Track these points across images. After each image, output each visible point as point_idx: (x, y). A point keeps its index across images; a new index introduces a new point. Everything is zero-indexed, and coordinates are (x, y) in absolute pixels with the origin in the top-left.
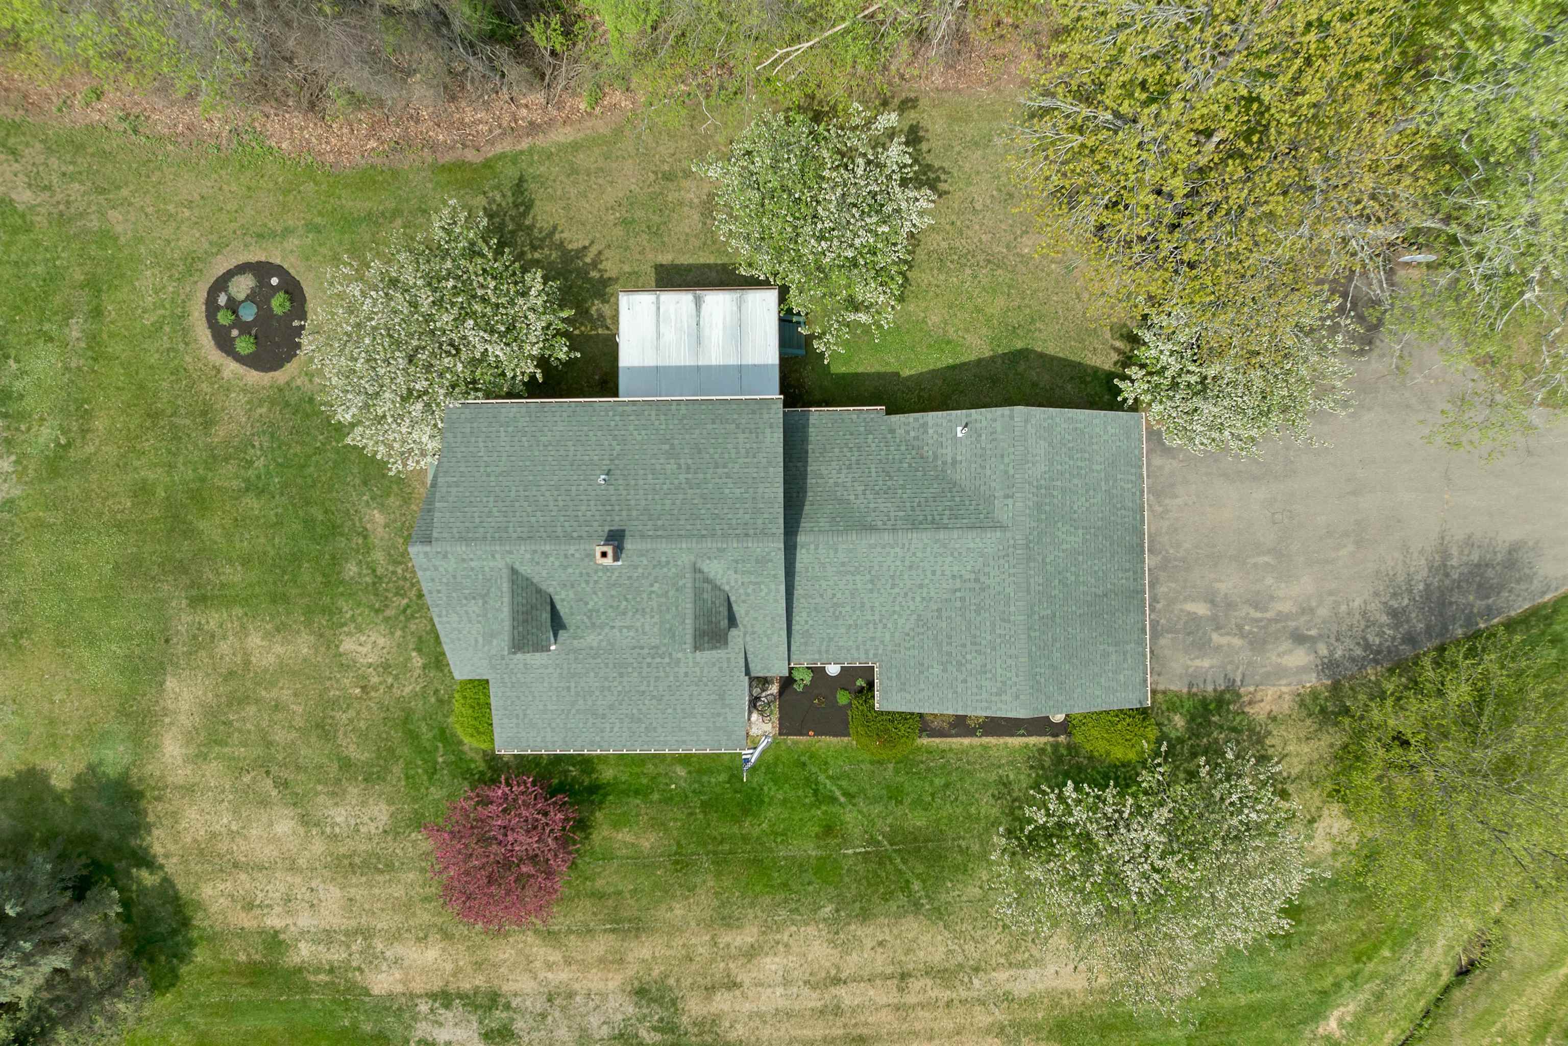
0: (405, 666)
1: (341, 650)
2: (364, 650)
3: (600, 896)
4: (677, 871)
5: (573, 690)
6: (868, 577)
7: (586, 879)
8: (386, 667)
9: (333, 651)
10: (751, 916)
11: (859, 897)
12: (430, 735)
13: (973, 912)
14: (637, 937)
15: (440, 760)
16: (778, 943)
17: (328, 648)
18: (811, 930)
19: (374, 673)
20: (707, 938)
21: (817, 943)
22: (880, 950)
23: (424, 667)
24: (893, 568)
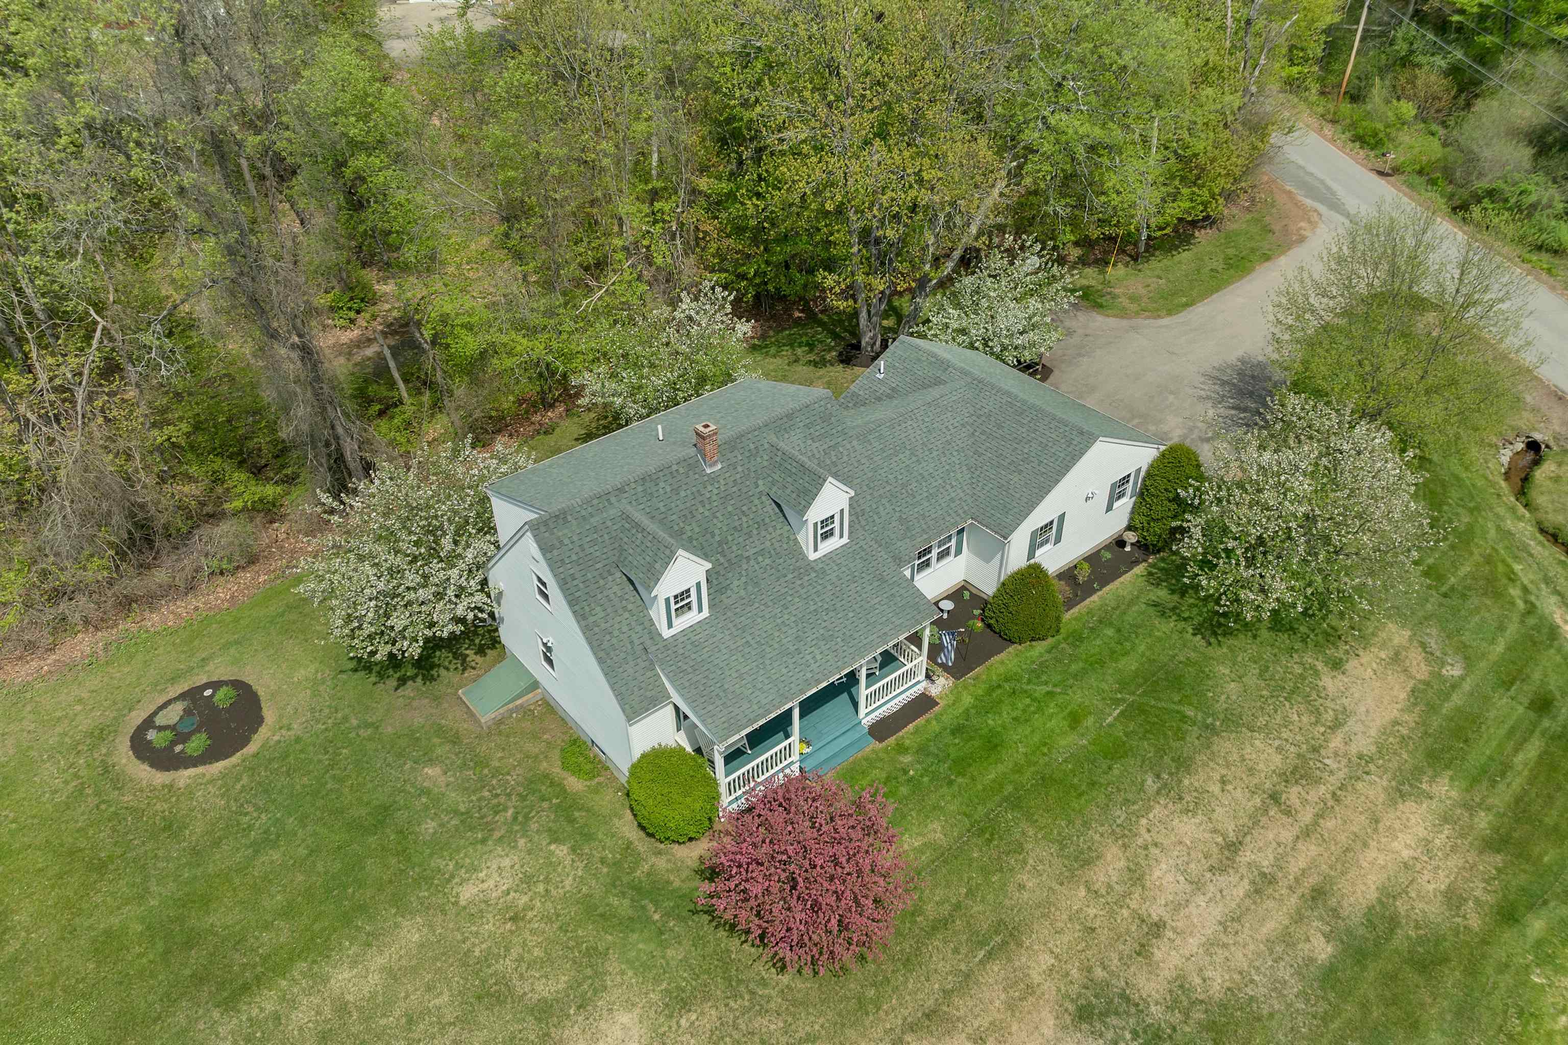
0: (551, 865)
1: (463, 903)
2: (491, 883)
3: (940, 925)
4: (990, 841)
5: (752, 642)
6: (908, 452)
7: (913, 914)
8: (528, 880)
9: (452, 911)
10: (1097, 837)
11: (1161, 752)
12: (626, 902)
13: (1253, 704)
14: (1020, 945)
15: (656, 917)
16: (1146, 848)
17: (444, 912)
18: (1157, 811)
19: (517, 895)
20: (1082, 892)
21: (1176, 821)
22: (1229, 787)
23: (573, 850)
24: (918, 438)
